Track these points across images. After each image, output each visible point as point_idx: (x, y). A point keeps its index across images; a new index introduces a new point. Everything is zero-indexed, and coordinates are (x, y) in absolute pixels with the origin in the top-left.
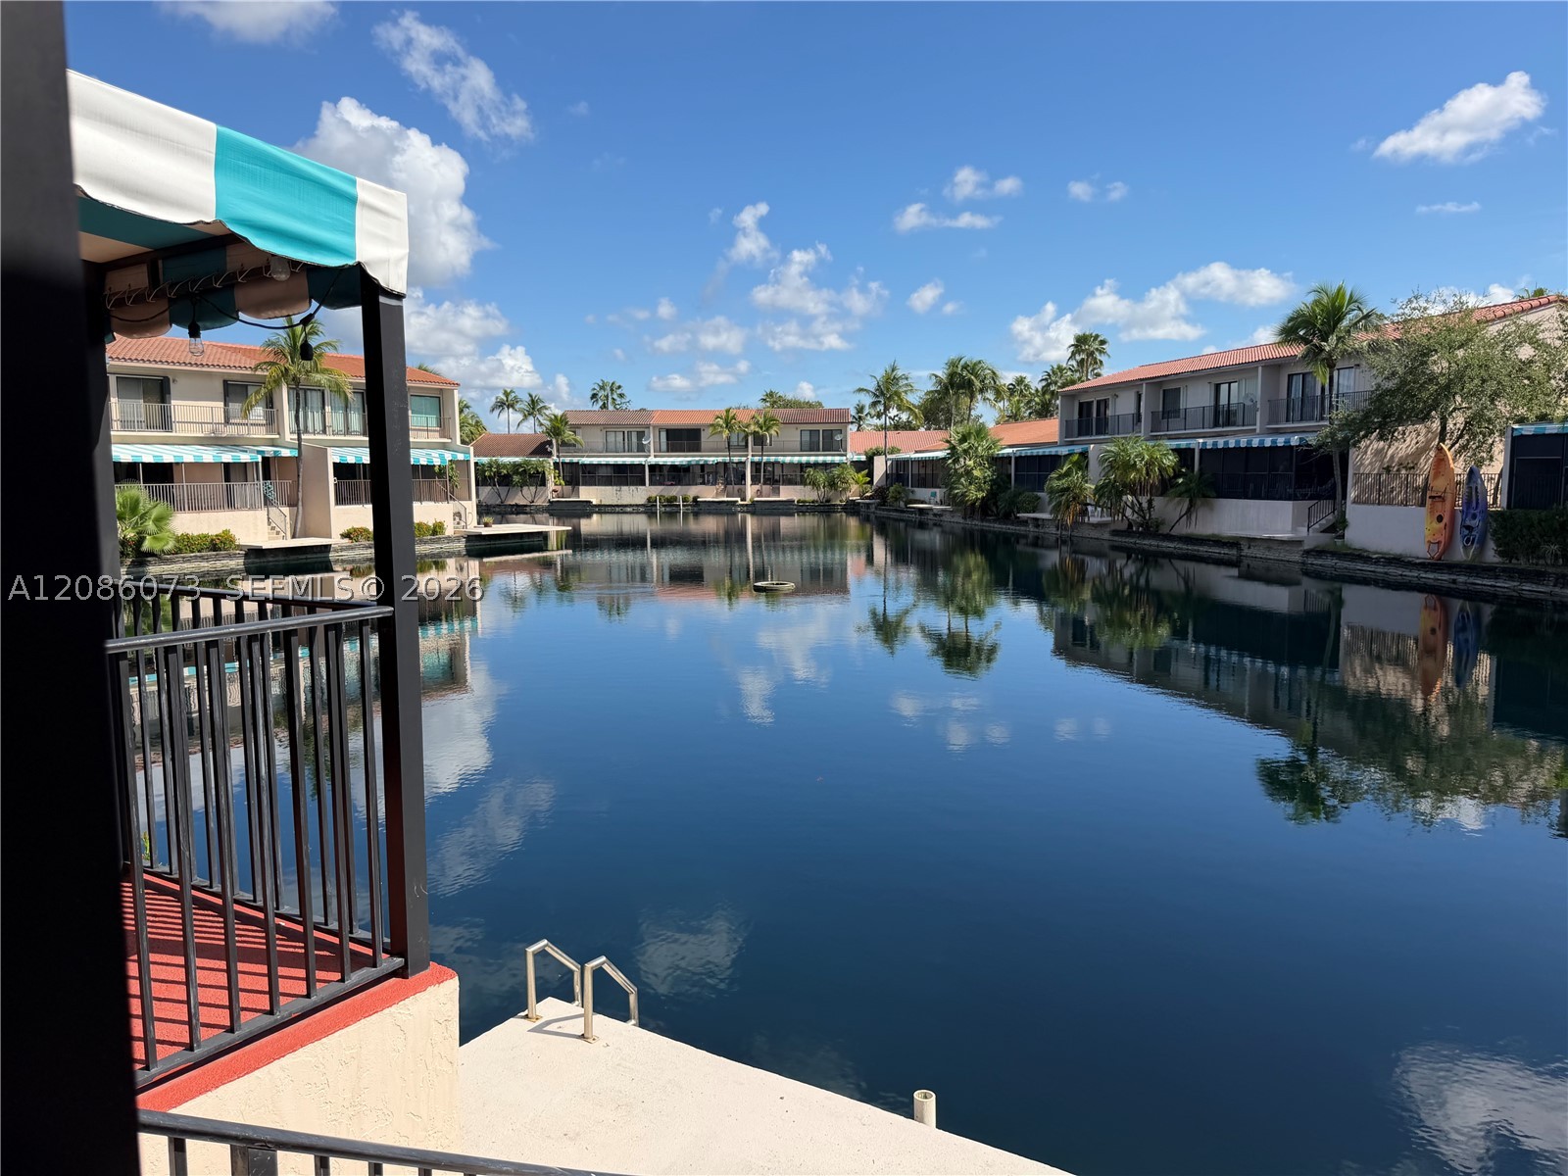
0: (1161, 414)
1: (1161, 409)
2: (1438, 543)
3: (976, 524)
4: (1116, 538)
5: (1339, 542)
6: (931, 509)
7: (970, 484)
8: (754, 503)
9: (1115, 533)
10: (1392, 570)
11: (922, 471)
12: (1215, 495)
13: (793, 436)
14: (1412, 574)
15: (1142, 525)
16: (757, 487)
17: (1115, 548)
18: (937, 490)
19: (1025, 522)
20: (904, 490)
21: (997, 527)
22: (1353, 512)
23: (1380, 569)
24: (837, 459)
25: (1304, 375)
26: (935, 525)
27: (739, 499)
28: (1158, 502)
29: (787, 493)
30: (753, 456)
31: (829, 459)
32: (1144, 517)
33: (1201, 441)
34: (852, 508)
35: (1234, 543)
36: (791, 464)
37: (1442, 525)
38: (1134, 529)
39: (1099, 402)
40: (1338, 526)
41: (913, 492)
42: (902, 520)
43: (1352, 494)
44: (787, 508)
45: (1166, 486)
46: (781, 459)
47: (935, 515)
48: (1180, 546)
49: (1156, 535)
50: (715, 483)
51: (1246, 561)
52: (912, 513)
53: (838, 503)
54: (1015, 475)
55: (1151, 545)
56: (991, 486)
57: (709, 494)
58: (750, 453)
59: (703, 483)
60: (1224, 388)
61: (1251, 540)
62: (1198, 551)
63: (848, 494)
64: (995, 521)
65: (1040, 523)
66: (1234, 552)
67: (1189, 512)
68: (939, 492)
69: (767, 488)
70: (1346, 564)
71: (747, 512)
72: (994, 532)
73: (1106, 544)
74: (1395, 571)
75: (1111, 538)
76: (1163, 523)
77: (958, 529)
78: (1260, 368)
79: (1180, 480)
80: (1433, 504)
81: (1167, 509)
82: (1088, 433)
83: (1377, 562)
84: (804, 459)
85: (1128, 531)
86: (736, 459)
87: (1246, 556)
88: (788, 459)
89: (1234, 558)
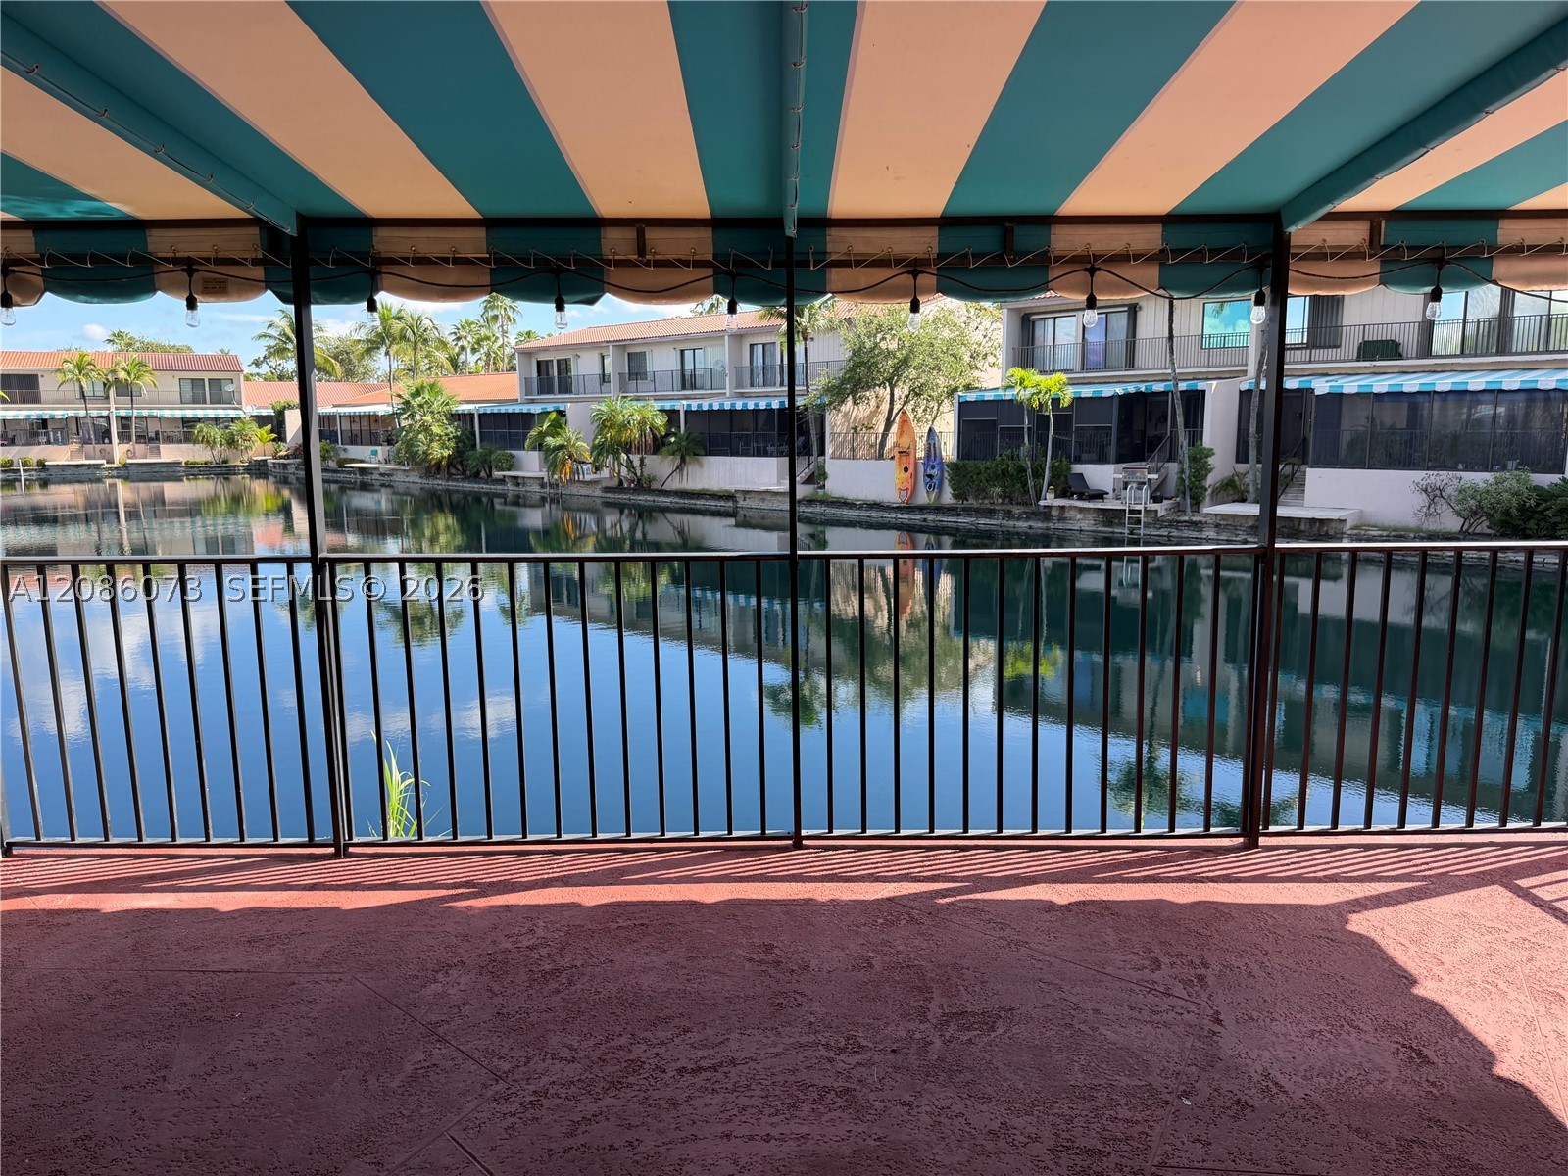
0: (627, 376)
1: (627, 372)
2: (907, 489)
3: (440, 484)
4: (609, 495)
5: (821, 492)
6: (377, 469)
7: (432, 441)
8: (126, 466)
9: (607, 489)
10: (874, 513)
11: (356, 427)
12: (703, 452)
13: (170, 385)
14: (890, 516)
15: (633, 482)
16: (126, 447)
17: (608, 504)
18: (379, 448)
19: (502, 481)
20: (334, 449)
21: (467, 486)
22: (831, 466)
23: (864, 513)
24: (232, 414)
25: (764, 345)
26: (383, 485)
27: (104, 461)
28: (650, 459)
29: (169, 453)
30: (116, 408)
31: (222, 413)
32: (636, 474)
33: (685, 402)
34: (258, 470)
35: (729, 496)
36: (173, 419)
37: (908, 474)
38: (626, 486)
39: (558, 361)
40: (818, 477)
41: (345, 450)
42: (336, 482)
43: (829, 449)
44: (171, 472)
45: (658, 444)
46: (155, 412)
47: (382, 475)
48: (677, 500)
49: (650, 491)
50: (65, 442)
51: (741, 512)
52: (349, 473)
53: (239, 463)
54: (481, 433)
55: (646, 500)
56: (456, 443)
57: (60, 455)
58: (113, 406)
59: (48, 442)
60: (688, 354)
61: (746, 492)
62: (695, 504)
63: (250, 453)
64: (463, 480)
65: (520, 481)
66: (730, 504)
67: (680, 468)
68: (382, 451)
69: (141, 448)
70: (834, 510)
71: (118, 477)
72: (464, 492)
73: (599, 501)
74: (876, 514)
75: (604, 495)
76: (654, 479)
77: (415, 490)
78: (726, 337)
79: (673, 440)
80: (900, 456)
81: (660, 467)
82: (550, 391)
83: (861, 507)
84: (189, 414)
85: (620, 488)
86: (94, 413)
87: (742, 507)
88: (167, 413)
89: (731, 509)
